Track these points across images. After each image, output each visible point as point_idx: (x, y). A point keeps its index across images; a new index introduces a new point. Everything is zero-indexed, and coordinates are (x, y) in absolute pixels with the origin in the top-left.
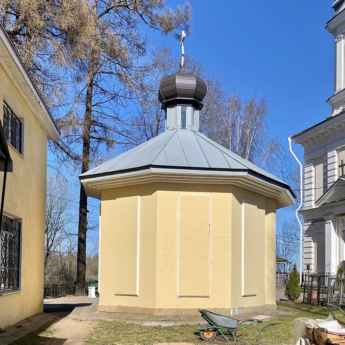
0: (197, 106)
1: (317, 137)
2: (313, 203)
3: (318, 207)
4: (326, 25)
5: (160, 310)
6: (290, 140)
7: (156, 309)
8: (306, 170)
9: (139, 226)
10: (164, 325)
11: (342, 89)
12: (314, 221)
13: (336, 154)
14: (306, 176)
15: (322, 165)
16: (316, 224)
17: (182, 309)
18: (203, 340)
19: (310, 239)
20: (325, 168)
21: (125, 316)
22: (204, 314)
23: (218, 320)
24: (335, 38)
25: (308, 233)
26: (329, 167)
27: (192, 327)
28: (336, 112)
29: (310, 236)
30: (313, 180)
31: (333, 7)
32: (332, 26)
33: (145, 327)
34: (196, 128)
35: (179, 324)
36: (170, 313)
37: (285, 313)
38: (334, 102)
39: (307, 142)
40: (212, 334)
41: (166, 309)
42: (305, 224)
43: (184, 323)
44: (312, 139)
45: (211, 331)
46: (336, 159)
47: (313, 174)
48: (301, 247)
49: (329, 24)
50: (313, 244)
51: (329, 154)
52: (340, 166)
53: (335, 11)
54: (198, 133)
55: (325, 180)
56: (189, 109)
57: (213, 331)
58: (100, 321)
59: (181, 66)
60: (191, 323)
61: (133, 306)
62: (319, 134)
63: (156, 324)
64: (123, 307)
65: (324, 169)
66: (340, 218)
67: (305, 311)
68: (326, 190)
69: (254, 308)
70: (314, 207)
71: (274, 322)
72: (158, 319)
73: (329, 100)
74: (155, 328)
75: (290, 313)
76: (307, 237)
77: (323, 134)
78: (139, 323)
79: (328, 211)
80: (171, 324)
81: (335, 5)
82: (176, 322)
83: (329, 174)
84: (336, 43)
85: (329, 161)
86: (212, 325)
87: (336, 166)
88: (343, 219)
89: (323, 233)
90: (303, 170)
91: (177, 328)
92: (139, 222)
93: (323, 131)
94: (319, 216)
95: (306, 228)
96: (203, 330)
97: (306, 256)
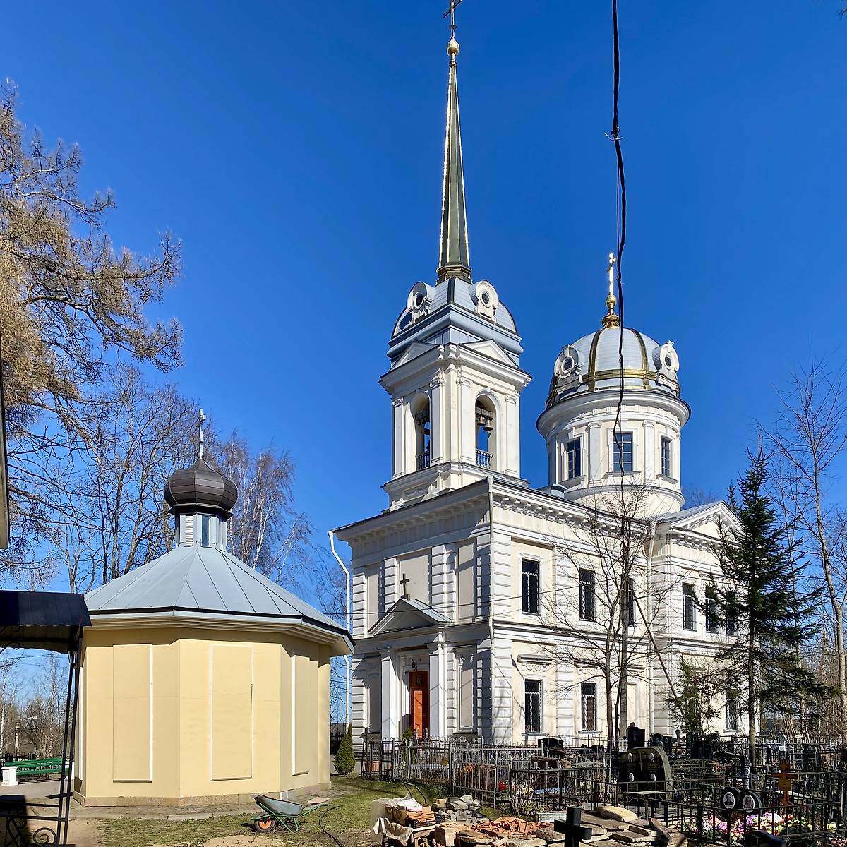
0: (223, 516)
1: (370, 535)
2: (365, 632)
3: (372, 636)
4: (380, 379)
5: (186, 799)
6: (331, 534)
7: (181, 798)
8: (356, 580)
9: (151, 686)
10: (197, 817)
11: (403, 475)
12: (367, 657)
13: (396, 564)
14: (355, 589)
15: (378, 576)
16: (368, 660)
17: (217, 796)
18: (259, 831)
19: (360, 682)
20: (381, 580)
21: (135, 811)
22: (260, 800)
23: (279, 807)
24: (393, 399)
25: (358, 673)
26: (387, 581)
27: (235, 817)
28: (396, 506)
29: (361, 679)
30: (365, 596)
31: (389, 355)
32: (390, 381)
33: (172, 822)
34: (223, 547)
35: (217, 815)
36: (199, 803)
37: (343, 793)
38: (392, 490)
39: (356, 540)
40: (269, 824)
41: (195, 797)
42: (353, 660)
43: (224, 814)
44: (363, 538)
45: (269, 821)
46: (396, 570)
47: (365, 588)
48: (348, 694)
49: (385, 379)
50: (365, 691)
51: (387, 563)
52: (401, 582)
53: (392, 361)
54: (226, 554)
55: (382, 598)
56: (214, 520)
57: (271, 819)
58: (99, 819)
59: (199, 457)
60: (233, 814)
61: (144, 796)
62: (373, 532)
63: (188, 817)
64: (128, 798)
65: (379, 583)
66: (401, 654)
67: (366, 788)
68: (382, 614)
69: (306, 788)
70: (366, 636)
71: (334, 805)
72: (186, 810)
73: (385, 485)
74: (186, 822)
75: (350, 793)
76: (357, 679)
77: (378, 533)
78: (162, 818)
79: (385, 643)
80: (207, 816)
81: (392, 352)
82: (213, 813)
83: (387, 590)
84: (394, 408)
85: (387, 572)
86: (270, 813)
87: (396, 580)
88: (405, 656)
89: (378, 675)
90: (351, 580)
91: (216, 821)
92: (151, 681)
93: (376, 529)
94: (372, 649)
95: (355, 666)
96: (259, 820)
97: (356, 707)
